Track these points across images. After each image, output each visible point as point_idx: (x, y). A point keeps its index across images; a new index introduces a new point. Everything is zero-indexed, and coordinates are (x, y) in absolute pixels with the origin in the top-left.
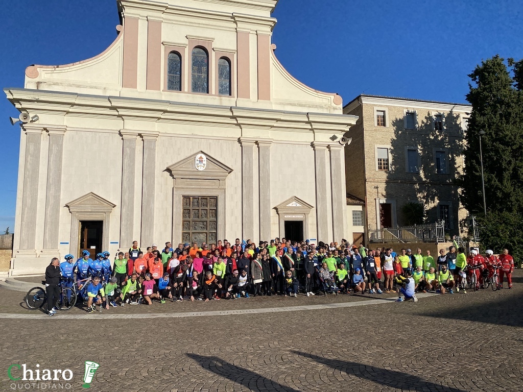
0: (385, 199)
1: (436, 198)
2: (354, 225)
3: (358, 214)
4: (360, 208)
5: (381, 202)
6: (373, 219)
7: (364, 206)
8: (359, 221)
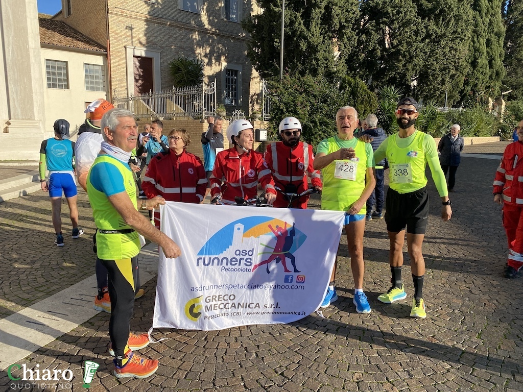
0: (145, 49)
1: (223, 58)
2: (87, 88)
3: (96, 71)
4: (99, 60)
5: (138, 53)
6: (121, 81)
7: (106, 56)
8: (97, 83)
